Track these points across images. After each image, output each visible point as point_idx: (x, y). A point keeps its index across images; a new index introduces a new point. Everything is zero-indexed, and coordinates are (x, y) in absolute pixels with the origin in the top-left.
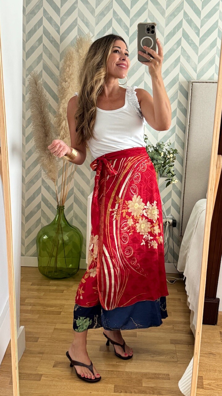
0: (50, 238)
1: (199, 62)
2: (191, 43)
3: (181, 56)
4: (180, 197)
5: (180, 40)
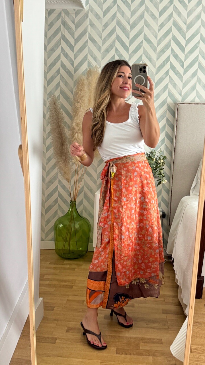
0: (64, 226)
2: (177, 73)
3: (169, 83)
5: (168, 71)
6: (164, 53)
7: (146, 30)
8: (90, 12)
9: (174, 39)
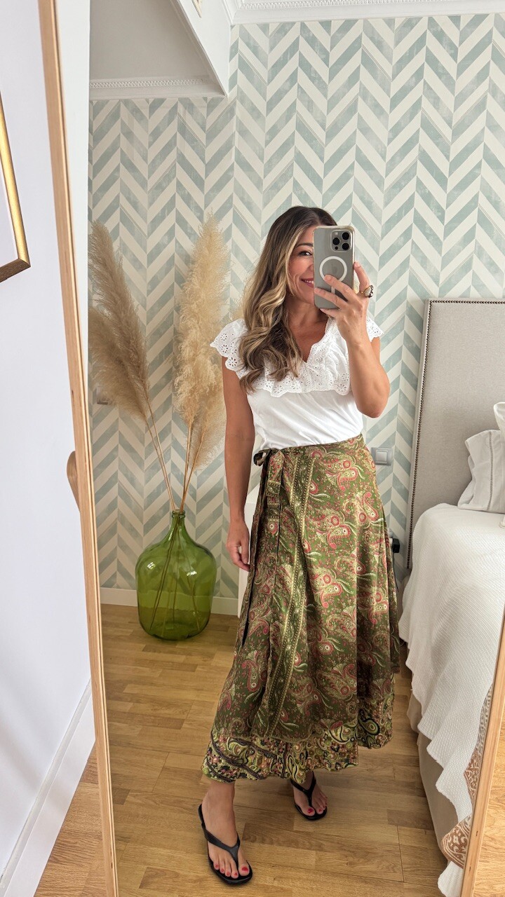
1: (443, 267)
2: (429, 234)
4: (407, 502)
5: (410, 229)
6: (400, 191)
7: (361, 140)
8: (238, 102)
9: (425, 158)
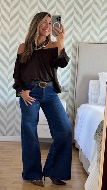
1: (82, 33)
3: (73, 29)
4: (73, 102)
6: (70, 10)
